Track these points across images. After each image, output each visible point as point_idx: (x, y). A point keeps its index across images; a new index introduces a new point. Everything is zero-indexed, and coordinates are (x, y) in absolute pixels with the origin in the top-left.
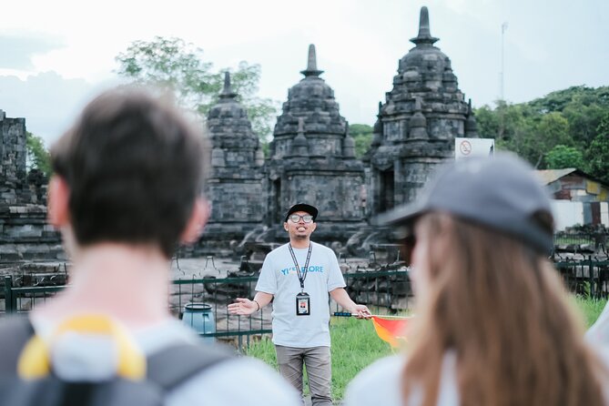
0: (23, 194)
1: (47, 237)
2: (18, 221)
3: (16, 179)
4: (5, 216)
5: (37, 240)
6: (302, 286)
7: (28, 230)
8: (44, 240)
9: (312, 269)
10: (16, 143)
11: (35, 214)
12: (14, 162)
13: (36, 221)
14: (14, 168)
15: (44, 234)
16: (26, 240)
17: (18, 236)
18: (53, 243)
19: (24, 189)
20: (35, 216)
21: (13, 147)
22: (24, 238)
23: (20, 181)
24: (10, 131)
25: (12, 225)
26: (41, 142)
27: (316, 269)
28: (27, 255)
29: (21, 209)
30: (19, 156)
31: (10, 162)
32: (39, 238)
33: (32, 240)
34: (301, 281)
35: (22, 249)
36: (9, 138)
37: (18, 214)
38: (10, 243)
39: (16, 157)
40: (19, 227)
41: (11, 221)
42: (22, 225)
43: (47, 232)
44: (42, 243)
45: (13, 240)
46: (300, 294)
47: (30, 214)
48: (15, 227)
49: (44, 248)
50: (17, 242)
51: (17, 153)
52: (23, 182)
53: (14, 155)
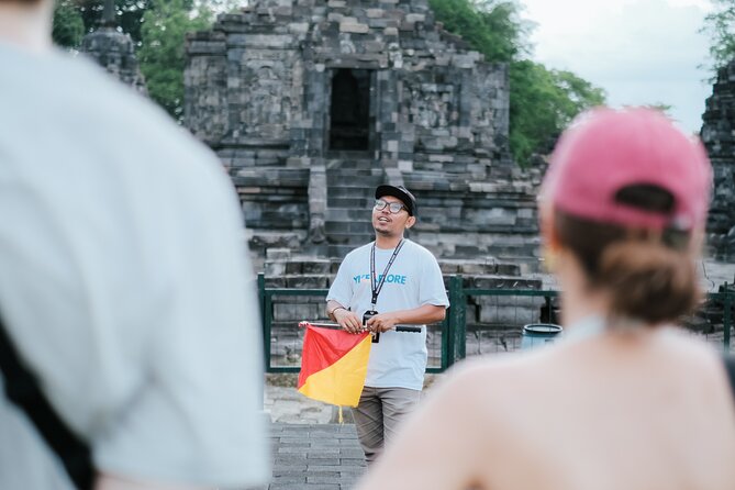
0: (502, 166)
1: (522, 226)
2: (483, 203)
3: (493, 145)
4: (463, 196)
5: (507, 229)
6: (374, 302)
7: (497, 215)
8: (518, 229)
9: (390, 279)
10: (495, 97)
11: (507, 193)
12: (492, 122)
13: (508, 203)
14: (491, 130)
15: (519, 221)
16: (495, 229)
17: (483, 222)
18: (530, 233)
19: (503, 160)
20: (506, 197)
21: (490, 103)
22: (492, 226)
23: (498, 149)
24: (487, 82)
25: (476, 208)
26: (602, 94)
27: (396, 279)
28: (493, 249)
29: (488, 187)
30: (498, 115)
31: (486, 123)
32: (512, 226)
33: (502, 229)
34: (375, 295)
35: (488, 240)
36: (485, 91)
37: (483, 194)
38: (473, 232)
39: (495, 116)
40: (486, 212)
41: (474, 203)
42: (489, 208)
43: (522, 219)
44: (515, 233)
45: (476, 228)
46: (368, 313)
47: (499, 193)
48: (481, 211)
49: (517, 241)
50: (482, 231)
51: (496, 110)
52: (503, 150)
53: (492, 114)
